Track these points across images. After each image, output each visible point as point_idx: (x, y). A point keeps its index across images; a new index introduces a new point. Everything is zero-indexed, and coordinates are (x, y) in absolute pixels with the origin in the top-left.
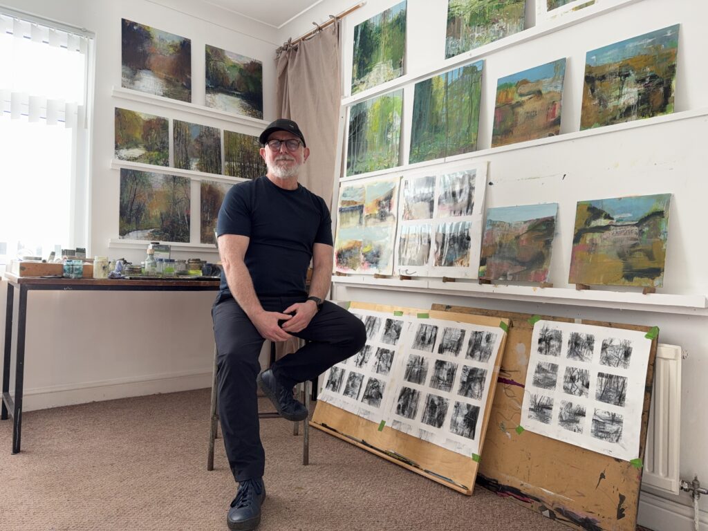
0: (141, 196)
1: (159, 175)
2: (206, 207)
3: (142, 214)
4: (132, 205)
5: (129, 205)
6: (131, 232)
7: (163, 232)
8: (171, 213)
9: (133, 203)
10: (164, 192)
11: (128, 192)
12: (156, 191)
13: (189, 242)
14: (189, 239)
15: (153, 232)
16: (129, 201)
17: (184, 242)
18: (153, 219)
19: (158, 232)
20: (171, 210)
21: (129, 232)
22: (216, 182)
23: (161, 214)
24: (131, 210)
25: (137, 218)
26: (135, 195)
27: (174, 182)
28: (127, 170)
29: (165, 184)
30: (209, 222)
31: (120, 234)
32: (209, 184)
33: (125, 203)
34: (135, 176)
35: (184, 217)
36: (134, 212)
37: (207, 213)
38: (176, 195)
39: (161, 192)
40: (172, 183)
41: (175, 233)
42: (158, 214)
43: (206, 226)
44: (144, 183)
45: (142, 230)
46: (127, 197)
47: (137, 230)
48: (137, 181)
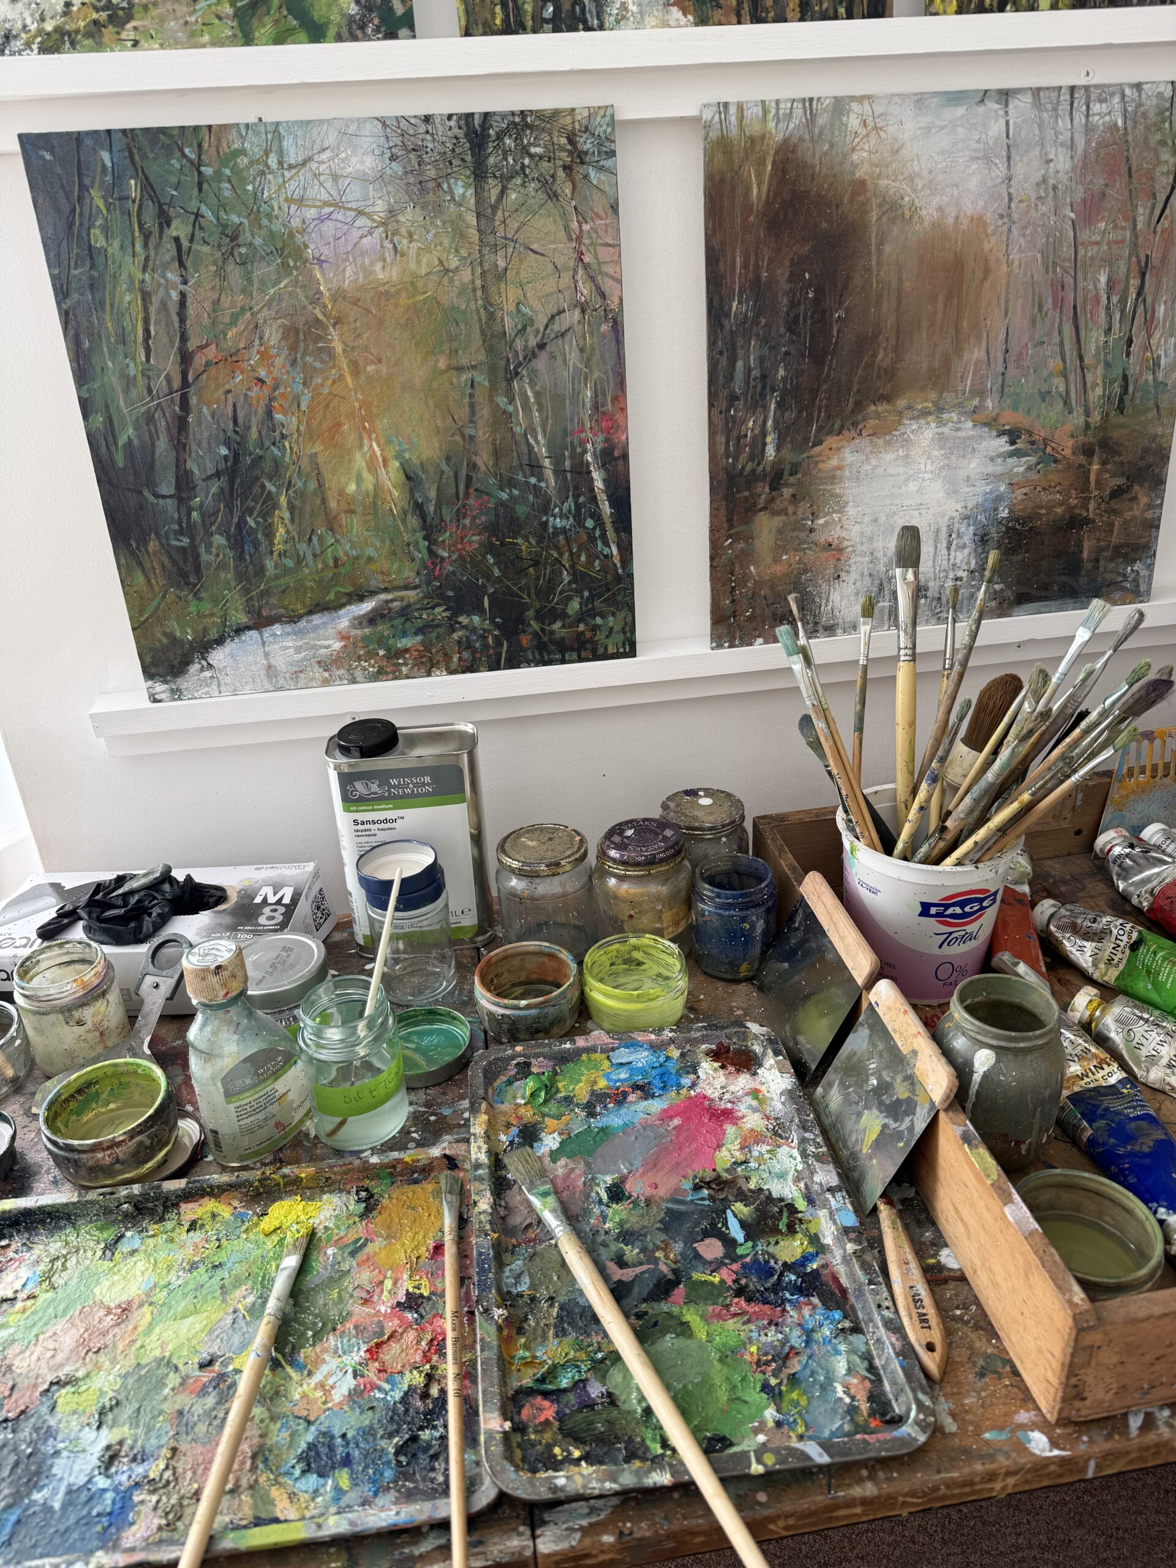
0: (232, 359)
1: (348, 131)
2: (751, 355)
3: (270, 503)
4: (180, 446)
5: (162, 445)
6: (220, 641)
7: (440, 613)
8: (484, 459)
9: (182, 424)
10: (412, 285)
11: (123, 339)
12: (338, 295)
13: (629, 650)
14: (630, 628)
15: (372, 619)
16: (150, 418)
17: (598, 655)
18: (355, 525)
19: (405, 612)
20: (483, 434)
21: (204, 646)
22: (840, 105)
23: (411, 479)
24: (185, 484)
25: (239, 539)
26: (185, 358)
27: (479, 174)
28: (78, 138)
29: (410, 216)
30: (776, 480)
31: (150, 672)
32: (777, 132)
33: (127, 433)
34: (148, 186)
35: (582, 471)
36: (206, 495)
37: (757, 404)
38: (508, 297)
39: (385, 295)
40: (461, 188)
41: (532, 604)
42: (391, 478)
43: (750, 510)
44: (234, 236)
45: (293, 619)
46: (128, 383)
47: (260, 622)
48: (179, 228)
